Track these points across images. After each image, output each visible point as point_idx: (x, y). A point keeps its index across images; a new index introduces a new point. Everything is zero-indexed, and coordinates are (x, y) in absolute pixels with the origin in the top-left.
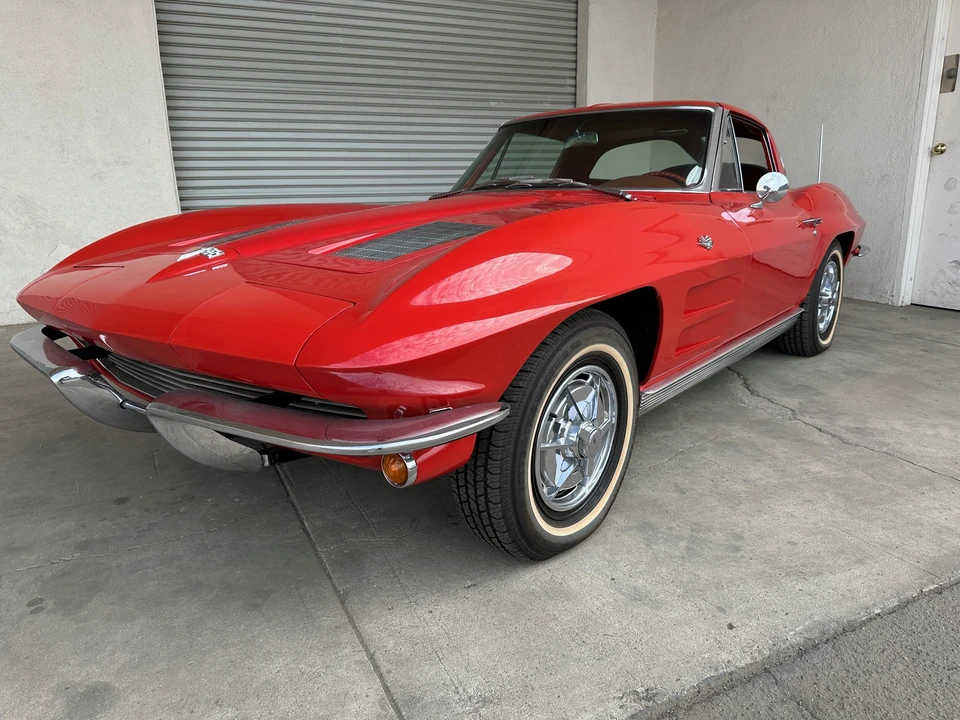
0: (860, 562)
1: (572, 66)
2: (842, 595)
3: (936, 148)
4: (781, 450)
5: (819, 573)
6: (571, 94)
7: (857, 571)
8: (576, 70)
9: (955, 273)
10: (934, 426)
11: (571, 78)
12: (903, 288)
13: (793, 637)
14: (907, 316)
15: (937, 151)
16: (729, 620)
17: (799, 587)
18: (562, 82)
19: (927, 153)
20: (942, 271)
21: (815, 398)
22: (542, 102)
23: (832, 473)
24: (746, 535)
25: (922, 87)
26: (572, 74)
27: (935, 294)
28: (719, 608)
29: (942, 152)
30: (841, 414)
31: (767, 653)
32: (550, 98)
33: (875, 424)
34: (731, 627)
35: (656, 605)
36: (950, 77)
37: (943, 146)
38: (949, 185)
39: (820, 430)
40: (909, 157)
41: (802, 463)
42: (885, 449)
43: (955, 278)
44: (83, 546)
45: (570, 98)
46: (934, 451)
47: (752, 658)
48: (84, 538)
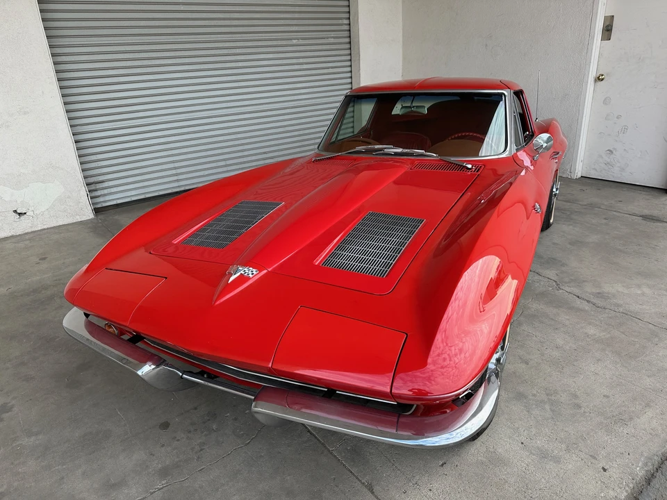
0: (648, 405)
1: (347, 9)
2: (651, 434)
3: (598, 78)
4: (564, 317)
5: (631, 419)
6: (347, 30)
7: (650, 413)
8: (349, 12)
9: (609, 158)
10: (639, 286)
11: (346, 19)
12: (577, 167)
13: (640, 472)
14: (584, 188)
15: (599, 79)
16: (601, 465)
17: (625, 432)
18: (340, 22)
19: (593, 80)
20: (601, 156)
21: (563, 269)
22: (328, 38)
23: (602, 334)
24: (578, 393)
25: (591, 36)
26: (347, 15)
27: (596, 170)
28: (591, 456)
29: (602, 80)
30: (584, 281)
31: (631, 486)
32: (333, 34)
33: (607, 288)
34: (605, 470)
35: (557, 460)
36: (608, 31)
37: (602, 75)
38: (606, 101)
39: (578, 297)
40: (582, 83)
41: (582, 328)
42: (621, 310)
43: (609, 160)
44: (164, 473)
45: (346, 34)
46: (648, 308)
47: (626, 491)
48: (160, 466)
